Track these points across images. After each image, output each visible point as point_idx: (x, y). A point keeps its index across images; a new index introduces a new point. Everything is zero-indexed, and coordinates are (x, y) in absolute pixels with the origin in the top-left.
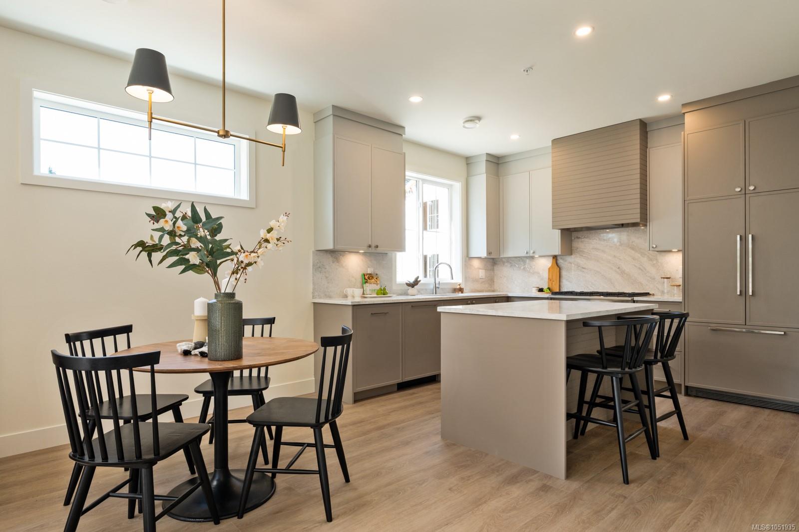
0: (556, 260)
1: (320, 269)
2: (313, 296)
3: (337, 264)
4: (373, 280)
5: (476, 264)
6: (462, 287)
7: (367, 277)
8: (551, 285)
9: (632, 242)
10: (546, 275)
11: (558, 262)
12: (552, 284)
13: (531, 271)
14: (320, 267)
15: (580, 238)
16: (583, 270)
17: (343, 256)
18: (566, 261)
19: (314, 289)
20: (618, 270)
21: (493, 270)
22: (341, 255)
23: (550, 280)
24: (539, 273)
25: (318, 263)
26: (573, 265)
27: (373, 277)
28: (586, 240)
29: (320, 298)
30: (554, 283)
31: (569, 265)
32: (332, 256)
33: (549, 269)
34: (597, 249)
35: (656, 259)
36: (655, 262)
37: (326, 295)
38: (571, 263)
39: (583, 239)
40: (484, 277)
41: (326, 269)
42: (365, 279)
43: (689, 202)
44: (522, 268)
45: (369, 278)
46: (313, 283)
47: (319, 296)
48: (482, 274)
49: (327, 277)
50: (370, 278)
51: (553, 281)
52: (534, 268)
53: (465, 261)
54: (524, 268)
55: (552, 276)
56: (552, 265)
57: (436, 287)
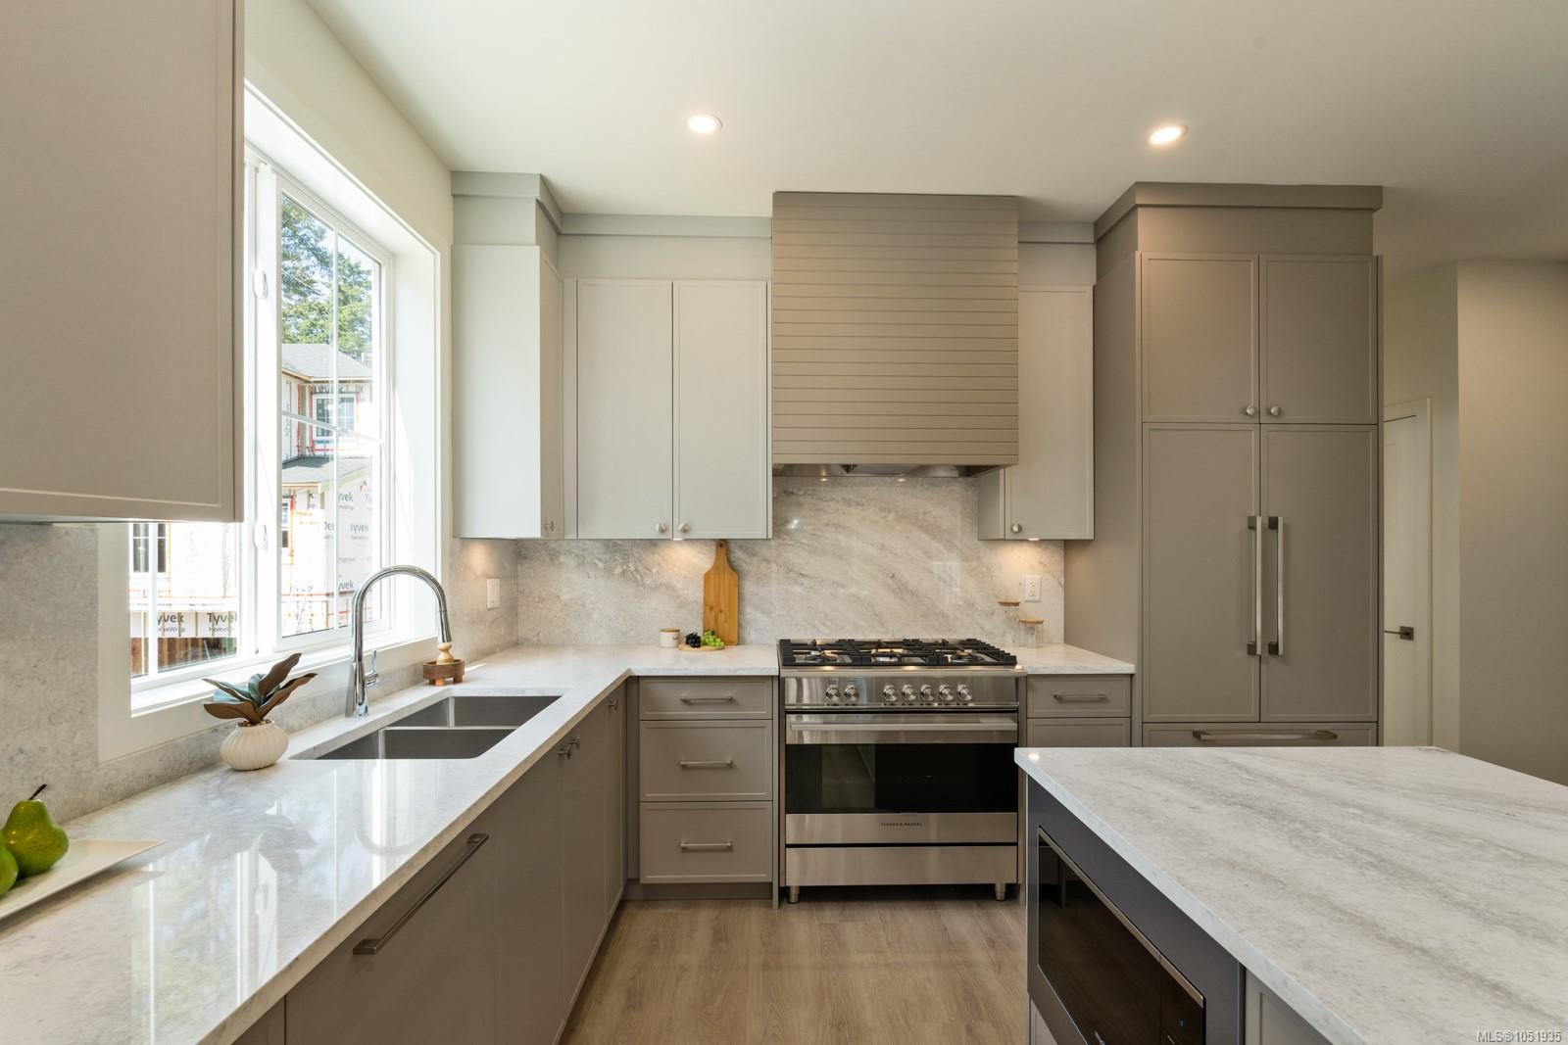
0: (728, 552)
5: (479, 559)
8: (712, 622)
9: (925, 513)
10: (696, 594)
11: (732, 557)
12: (716, 620)
13: (648, 581)
15: (792, 493)
16: (803, 580)
18: (754, 555)
20: (890, 582)
21: (515, 576)
23: (711, 609)
24: (673, 588)
26: (774, 567)
28: (807, 500)
30: (722, 617)
31: (764, 564)
33: (707, 576)
34: (837, 526)
35: (978, 558)
36: (974, 564)
38: (768, 561)
39: (801, 499)
40: (496, 605)
43: (1153, 426)
44: (618, 570)
48: (491, 593)
51: (721, 611)
52: (658, 573)
53: (452, 554)
54: (624, 573)
55: (717, 597)
56: (715, 563)
57: (363, 680)
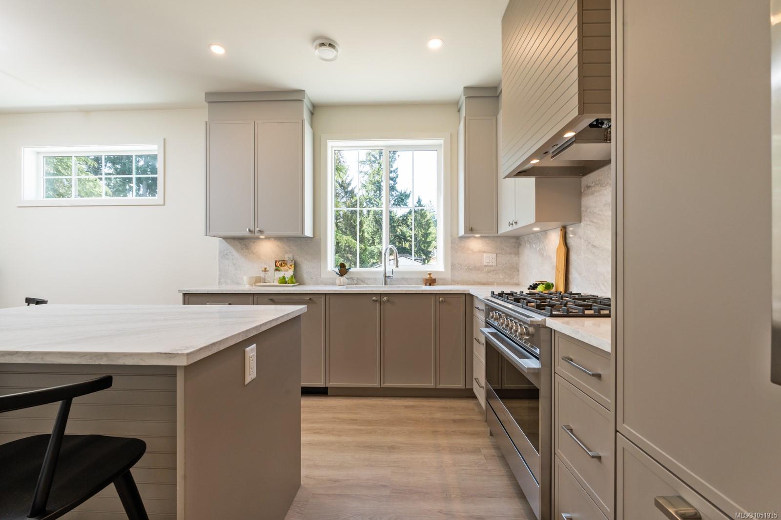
1: (226, 256)
2: (219, 282)
3: (247, 251)
4: (286, 267)
6: (433, 277)
7: (278, 264)
10: (555, 261)
14: (226, 254)
17: (254, 243)
19: (220, 275)
25: (224, 250)
27: (286, 264)
29: (227, 284)
32: (240, 243)
33: (557, 249)
37: (233, 281)
40: (492, 264)
41: (233, 256)
42: (276, 266)
45: (281, 265)
46: (219, 270)
47: (225, 282)
48: (489, 259)
49: (234, 264)
50: (283, 265)
52: (547, 249)
57: (385, 277)
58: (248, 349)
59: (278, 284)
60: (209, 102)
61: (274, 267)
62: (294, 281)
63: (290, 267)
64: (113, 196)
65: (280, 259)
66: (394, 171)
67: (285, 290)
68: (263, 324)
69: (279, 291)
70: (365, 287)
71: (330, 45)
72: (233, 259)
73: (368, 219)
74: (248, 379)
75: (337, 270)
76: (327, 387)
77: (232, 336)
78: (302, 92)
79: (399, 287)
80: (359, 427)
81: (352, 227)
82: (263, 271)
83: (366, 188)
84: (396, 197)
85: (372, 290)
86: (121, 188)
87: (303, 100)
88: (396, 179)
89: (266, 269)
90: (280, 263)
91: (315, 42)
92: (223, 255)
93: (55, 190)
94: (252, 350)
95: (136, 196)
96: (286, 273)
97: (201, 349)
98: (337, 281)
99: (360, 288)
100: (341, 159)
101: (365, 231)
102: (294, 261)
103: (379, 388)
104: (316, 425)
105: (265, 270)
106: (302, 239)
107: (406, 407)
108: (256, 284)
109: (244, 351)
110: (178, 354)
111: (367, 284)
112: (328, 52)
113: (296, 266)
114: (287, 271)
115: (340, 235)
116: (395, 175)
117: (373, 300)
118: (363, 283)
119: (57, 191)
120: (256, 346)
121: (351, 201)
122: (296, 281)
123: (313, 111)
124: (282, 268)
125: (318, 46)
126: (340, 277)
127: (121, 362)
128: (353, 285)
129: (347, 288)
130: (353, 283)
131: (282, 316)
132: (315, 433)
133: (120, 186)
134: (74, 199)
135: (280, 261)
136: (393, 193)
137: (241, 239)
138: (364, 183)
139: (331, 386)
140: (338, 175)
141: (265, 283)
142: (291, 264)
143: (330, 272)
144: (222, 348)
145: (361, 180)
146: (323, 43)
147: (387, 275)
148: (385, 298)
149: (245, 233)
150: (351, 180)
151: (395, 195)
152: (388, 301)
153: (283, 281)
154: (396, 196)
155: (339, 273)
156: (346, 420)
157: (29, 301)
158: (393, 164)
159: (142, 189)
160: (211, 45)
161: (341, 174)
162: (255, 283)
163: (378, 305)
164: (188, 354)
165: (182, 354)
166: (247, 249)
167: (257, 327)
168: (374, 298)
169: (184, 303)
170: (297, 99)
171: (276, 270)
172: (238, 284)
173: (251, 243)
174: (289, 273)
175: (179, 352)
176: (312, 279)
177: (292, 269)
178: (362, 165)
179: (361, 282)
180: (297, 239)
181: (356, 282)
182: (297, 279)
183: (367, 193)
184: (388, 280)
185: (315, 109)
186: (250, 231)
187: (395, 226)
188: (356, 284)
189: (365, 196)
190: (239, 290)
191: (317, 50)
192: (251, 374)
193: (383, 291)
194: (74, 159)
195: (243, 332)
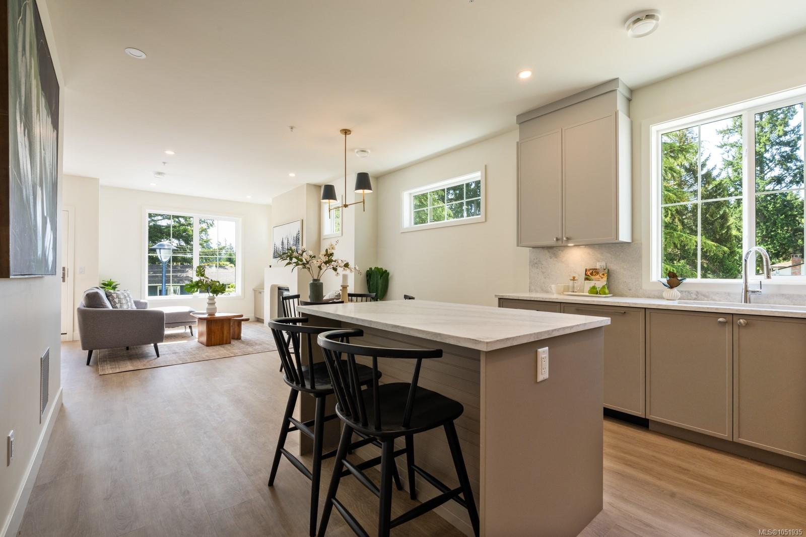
1: (536, 265)
2: (529, 290)
3: (555, 259)
4: (598, 276)
7: (589, 273)
14: (536, 263)
17: (562, 251)
19: (530, 283)
22: (559, 250)
25: (534, 259)
27: (598, 273)
29: (537, 292)
32: (549, 252)
37: (542, 290)
41: (542, 264)
42: (586, 274)
45: (592, 274)
46: (530, 278)
47: (535, 290)
49: (543, 273)
50: (594, 274)
57: (746, 291)
58: (540, 350)
59: (588, 294)
60: (520, 124)
61: (584, 276)
62: (607, 291)
63: (602, 276)
64: (454, 218)
65: (591, 268)
66: (793, 131)
67: (594, 301)
68: (555, 330)
69: (588, 301)
70: (710, 304)
71: (648, 17)
72: (542, 268)
73: (738, 209)
74: (541, 378)
75: (665, 280)
76: (648, 420)
77: (524, 335)
78: (616, 80)
79: (772, 307)
80: (691, 480)
81: (708, 224)
82: (571, 280)
83: (733, 167)
84: (797, 171)
85: (717, 309)
86: (459, 210)
87: (616, 90)
88: (796, 142)
89: (574, 277)
90: (591, 271)
91: (627, 23)
92: (534, 264)
93: (420, 217)
94: (544, 352)
95: (468, 215)
96: (596, 282)
97: (498, 341)
98: (664, 295)
99: (702, 305)
100: (688, 135)
101: (733, 226)
102: (606, 271)
103: (729, 441)
104: (628, 457)
105: (574, 279)
106: (617, 245)
107: (782, 483)
108: (565, 293)
109: (537, 351)
110: (481, 341)
111: (714, 300)
112: (646, 26)
113: (609, 274)
114: (599, 280)
115: (686, 235)
116: (793, 137)
117: (720, 322)
118: (706, 299)
119: (420, 219)
120: (549, 349)
121: (706, 188)
122: (610, 291)
123: (630, 98)
124: (593, 277)
125: (631, 25)
126: (669, 289)
127: (447, 341)
128: (690, 300)
129: (679, 303)
130: (689, 298)
131: (578, 325)
132: (626, 464)
133: (458, 208)
134: (429, 224)
135: (591, 269)
136: (789, 165)
137: (549, 248)
138: (731, 159)
139: (652, 419)
140: (683, 158)
141: (573, 292)
142: (603, 273)
143: (654, 283)
144: (515, 343)
145: (725, 156)
146: (638, 19)
147: (750, 289)
148: (741, 321)
149: (552, 242)
150: (706, 160)
151: (794, 168)
152: (747, 324)
153: (594, 291)
154: (797, 169)
155: (667, 284)
156: (672, 465)
157: (406, 297)
158: (790, 121)
159: (473, 209)
160: (519, 73)
161: (688, 155)
162: (564, 291)
163: (728, 329)
164: (487, 343)
165: (483, 342)
166: (556, 258)
167: (548, 331)
168: (721, 320)
169: (500, 306)
170: (608, 90)
171: (587, 279)
172: (547, 292)
173: (560, 252)
174: (600, 283)
175: (482, 340)
176: (630, 290)
177: (605, 279)
178: (727, 136)
179: (703, 297)
180: (610, 245)
181: (694, 296)
182: (610, 288)
183: (736, 174)
184: (752, 296)
185: (633, 93)
186: (557, 239)
187: (796, 216)
188: (695, 299)
189: (732, 178)
190: (546, 298)
191: (630, 30)
192: (544, 373)
193: (737, 310)
194: (429, 194)
195: (534, 333)
